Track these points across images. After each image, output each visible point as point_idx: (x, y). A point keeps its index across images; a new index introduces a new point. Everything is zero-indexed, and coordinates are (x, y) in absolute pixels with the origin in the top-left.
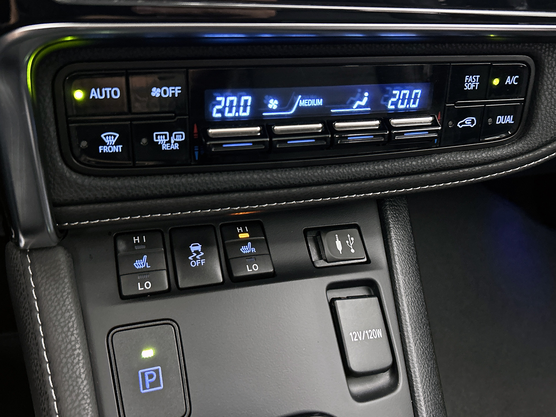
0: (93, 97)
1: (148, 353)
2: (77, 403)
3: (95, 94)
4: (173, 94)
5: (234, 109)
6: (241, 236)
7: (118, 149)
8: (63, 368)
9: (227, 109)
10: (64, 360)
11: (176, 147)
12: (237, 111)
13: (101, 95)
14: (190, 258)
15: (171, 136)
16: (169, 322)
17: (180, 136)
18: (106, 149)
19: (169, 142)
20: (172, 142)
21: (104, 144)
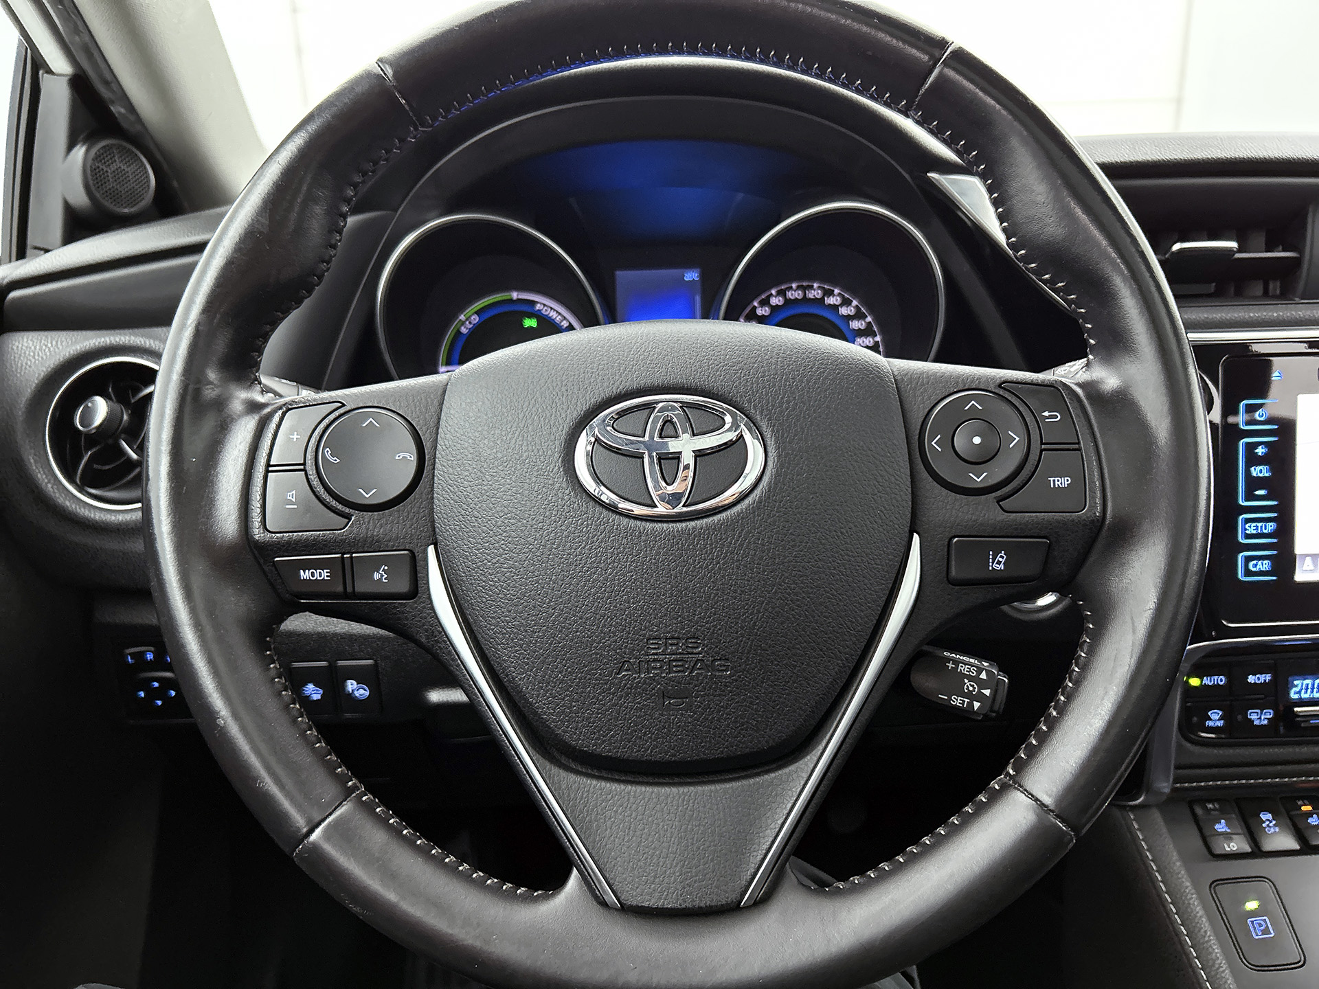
0: (1205, 684)
1: (1252, 905)
2: (1206, 939)
3: (1206, 681)
4: (1265, 681)
5: (1309, 690)
6: (1304, 808)
7: (1220, 724)
8: (1187, 908)
9: (1303, 691)
10: (1186, 902)
11: (1266, 722)
12: (1312, 692)
13: (1211, 682)
14: (1264, 825)
15: (1261, 713)
16: (1263, 879)
17: (1269, 714)
18: (1210, 724)
19: (1260, 718)
20: (1262, 718)
21: (1211, 719)
